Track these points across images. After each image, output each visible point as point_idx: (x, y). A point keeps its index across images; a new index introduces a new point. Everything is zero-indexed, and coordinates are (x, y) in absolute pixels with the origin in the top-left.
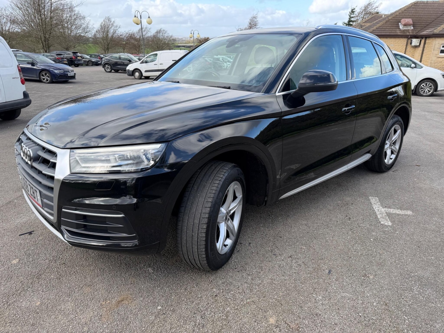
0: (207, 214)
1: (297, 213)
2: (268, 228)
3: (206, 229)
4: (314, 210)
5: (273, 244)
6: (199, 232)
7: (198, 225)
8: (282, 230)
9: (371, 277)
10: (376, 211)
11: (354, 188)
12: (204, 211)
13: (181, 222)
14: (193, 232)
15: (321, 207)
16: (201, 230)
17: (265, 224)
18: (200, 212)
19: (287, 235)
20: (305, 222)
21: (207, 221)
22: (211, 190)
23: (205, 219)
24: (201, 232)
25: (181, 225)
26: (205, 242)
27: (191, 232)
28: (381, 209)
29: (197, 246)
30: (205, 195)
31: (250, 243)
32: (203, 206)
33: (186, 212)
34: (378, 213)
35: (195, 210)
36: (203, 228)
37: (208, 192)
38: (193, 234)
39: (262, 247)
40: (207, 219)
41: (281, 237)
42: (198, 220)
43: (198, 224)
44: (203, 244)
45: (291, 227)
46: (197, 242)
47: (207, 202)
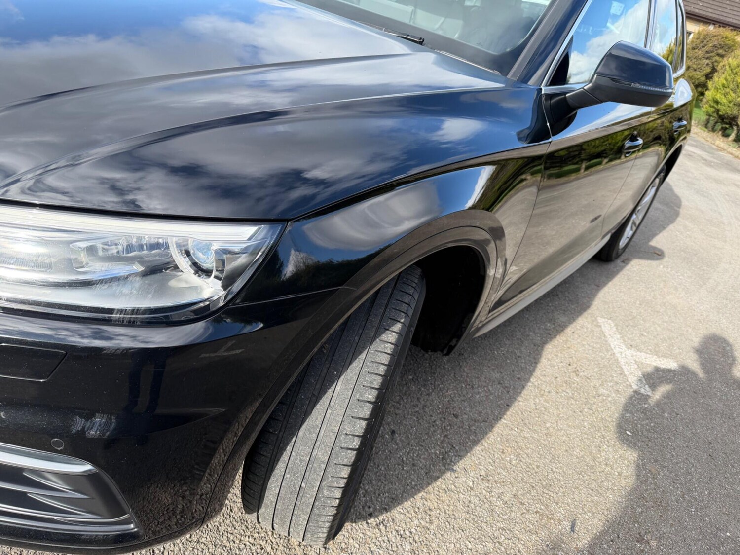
0: (356, 438)
1: (477, 348)
2: (425, 386)
3: (345, 481)
4: (507, 342)
5: (444, 437)
6: (324, 484)
7: (323, 466)
8: (455, 394)
9: (653, 543)
10: (618, 355)
11: (566, 293)
12: (348, 428)
13: (271, 447)
14: (305, 480)
15: (518, 334)
16: (332, 482)
17: (417, 375)
18: (336, 429)
19: (468, 410)
20: (496, 375)
21: (353, 458)
22: (375, 364)
23: (350, 452)
24: (328, 487)
25: (269, 455)
26: (337, 510)
27: (300, 479)
28: (625, 351)
29: (308, 515)
30: (355, 378)
31: (393, 432)
32: (348, 413)
33: (290, 421)
34: (622, 361)
35: (320, 420)
36: (340, 475)
37: (365, 369)
38: (303, 485)
39: (422, 446)
40: (355, 452)
41: (456, 416)
42: (327, 452)
43: (323, 462)
44: (330, 514)
45: (472, 387)
46: (311, 507)
47: (361, 401)
